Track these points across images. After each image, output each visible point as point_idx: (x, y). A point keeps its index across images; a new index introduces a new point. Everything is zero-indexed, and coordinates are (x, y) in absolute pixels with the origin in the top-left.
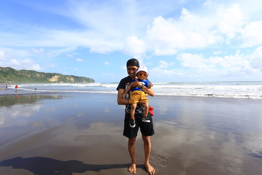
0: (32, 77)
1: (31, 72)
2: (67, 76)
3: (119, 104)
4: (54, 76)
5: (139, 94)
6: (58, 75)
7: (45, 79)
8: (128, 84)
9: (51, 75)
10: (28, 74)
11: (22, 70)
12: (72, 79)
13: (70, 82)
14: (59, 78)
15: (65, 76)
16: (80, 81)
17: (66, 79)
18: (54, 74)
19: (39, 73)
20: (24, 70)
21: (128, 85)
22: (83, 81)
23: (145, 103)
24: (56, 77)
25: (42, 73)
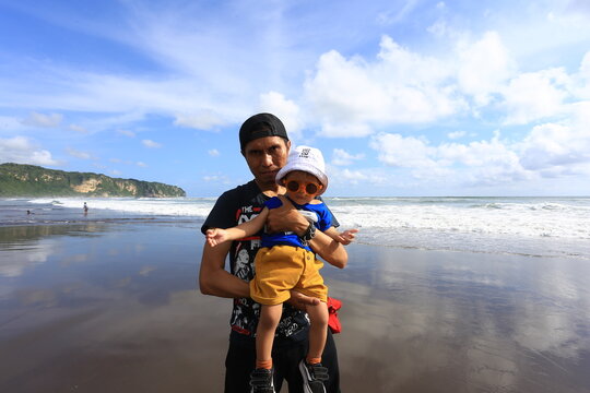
0: (31, 181)
1: (29, 169)
2: (120, 180)
3: (205, 291)
4: (88, 179)
5: (296, 266)
6: (97, 177)
7: (64, 187)
8: (249, 209)
9: (80, 178)
10: (20, 175)
11: (7, 164)
12: (132, 188)
13: (126, 193)
14: (99, 186)
15: (115, 180)
16: (150, 192)
17: (118, 188)
18: (88, 176)
19: (49, 171)
20: (12, 165)
21: (249, 215)
22: (157, 193)
23: (315, 304)
24: (93, 181)
25: (57, 173)
